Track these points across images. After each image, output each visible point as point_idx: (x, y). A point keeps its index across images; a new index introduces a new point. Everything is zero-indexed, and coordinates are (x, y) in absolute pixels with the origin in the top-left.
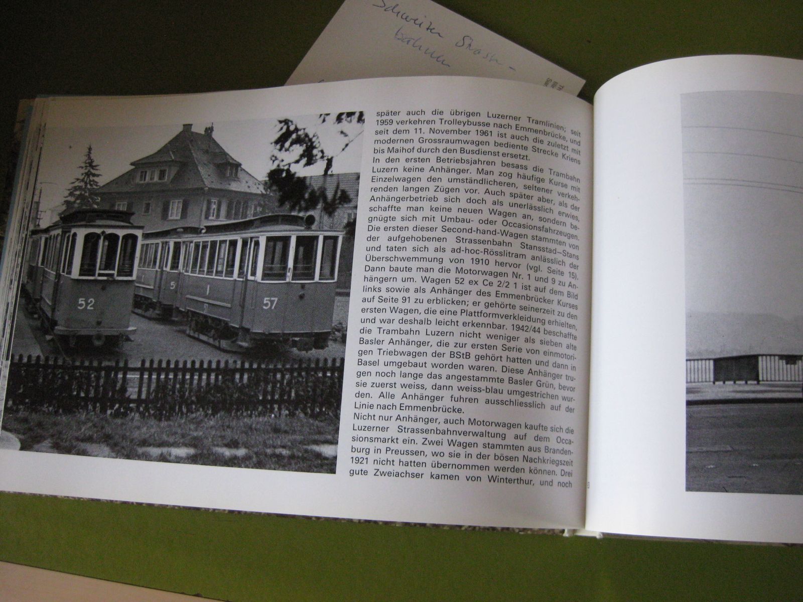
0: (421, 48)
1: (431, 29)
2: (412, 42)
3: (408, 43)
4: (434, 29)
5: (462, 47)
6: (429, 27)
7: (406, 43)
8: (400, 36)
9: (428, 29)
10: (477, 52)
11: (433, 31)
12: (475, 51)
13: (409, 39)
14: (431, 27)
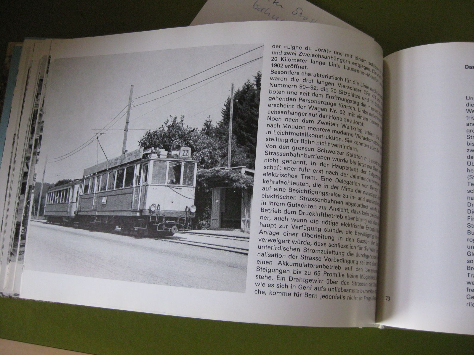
0: (270, 15)
1: (276, 3)
2: (264, 11)
3: (261, 11)
4: (278, 2)
5: (296, 15)
6: (275, 1)
7: (260, 11)
8: (256, 7)
9: (274, 2)
10: (306, 18)
11: (277, 4)
12: (304, 18)
13: (262, 9)
14: (276, 2)
